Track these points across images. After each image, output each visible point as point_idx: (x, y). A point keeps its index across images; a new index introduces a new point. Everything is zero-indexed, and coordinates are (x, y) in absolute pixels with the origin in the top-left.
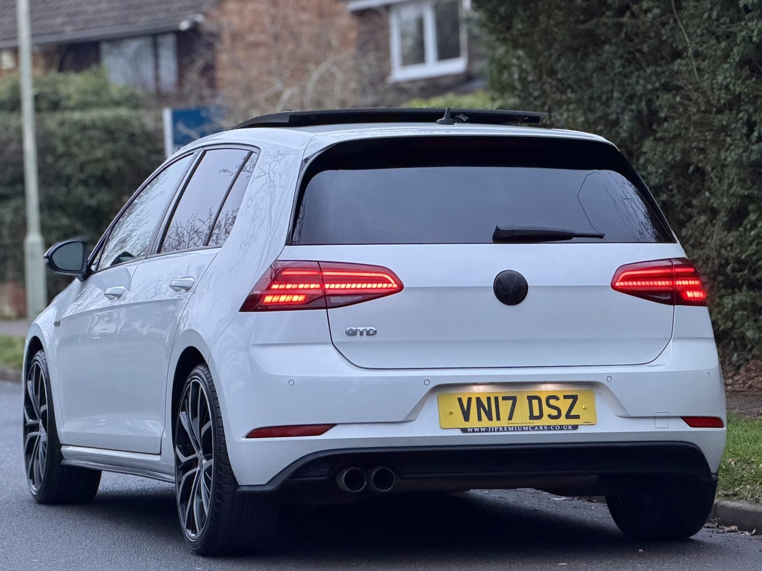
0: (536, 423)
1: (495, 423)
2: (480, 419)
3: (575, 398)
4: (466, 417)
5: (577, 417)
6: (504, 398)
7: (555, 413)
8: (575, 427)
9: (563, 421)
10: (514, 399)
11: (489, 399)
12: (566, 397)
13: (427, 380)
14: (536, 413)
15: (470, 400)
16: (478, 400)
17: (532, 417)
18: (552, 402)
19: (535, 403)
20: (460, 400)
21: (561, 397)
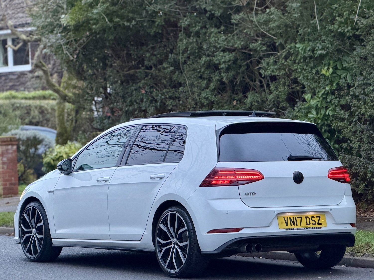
0: (309, 226)
1: (296, 227)
2: (291, 225)
3: (319, 217)
4: (287, 224)
5: (321, 224)
6: (298, 218)
7: (314, 223)
8: (321, 228)
9: (317, 226)
10: (301, 218)
11: (293, 218)
12: (317, 217)
13: (275, 211)
14: (308, 223)
15: (287, 218)
16: (290, 218)
17: (307, 224)
18: (313, 219)
19: (308, 219)
20: (284, 218)
21: (315, 217)
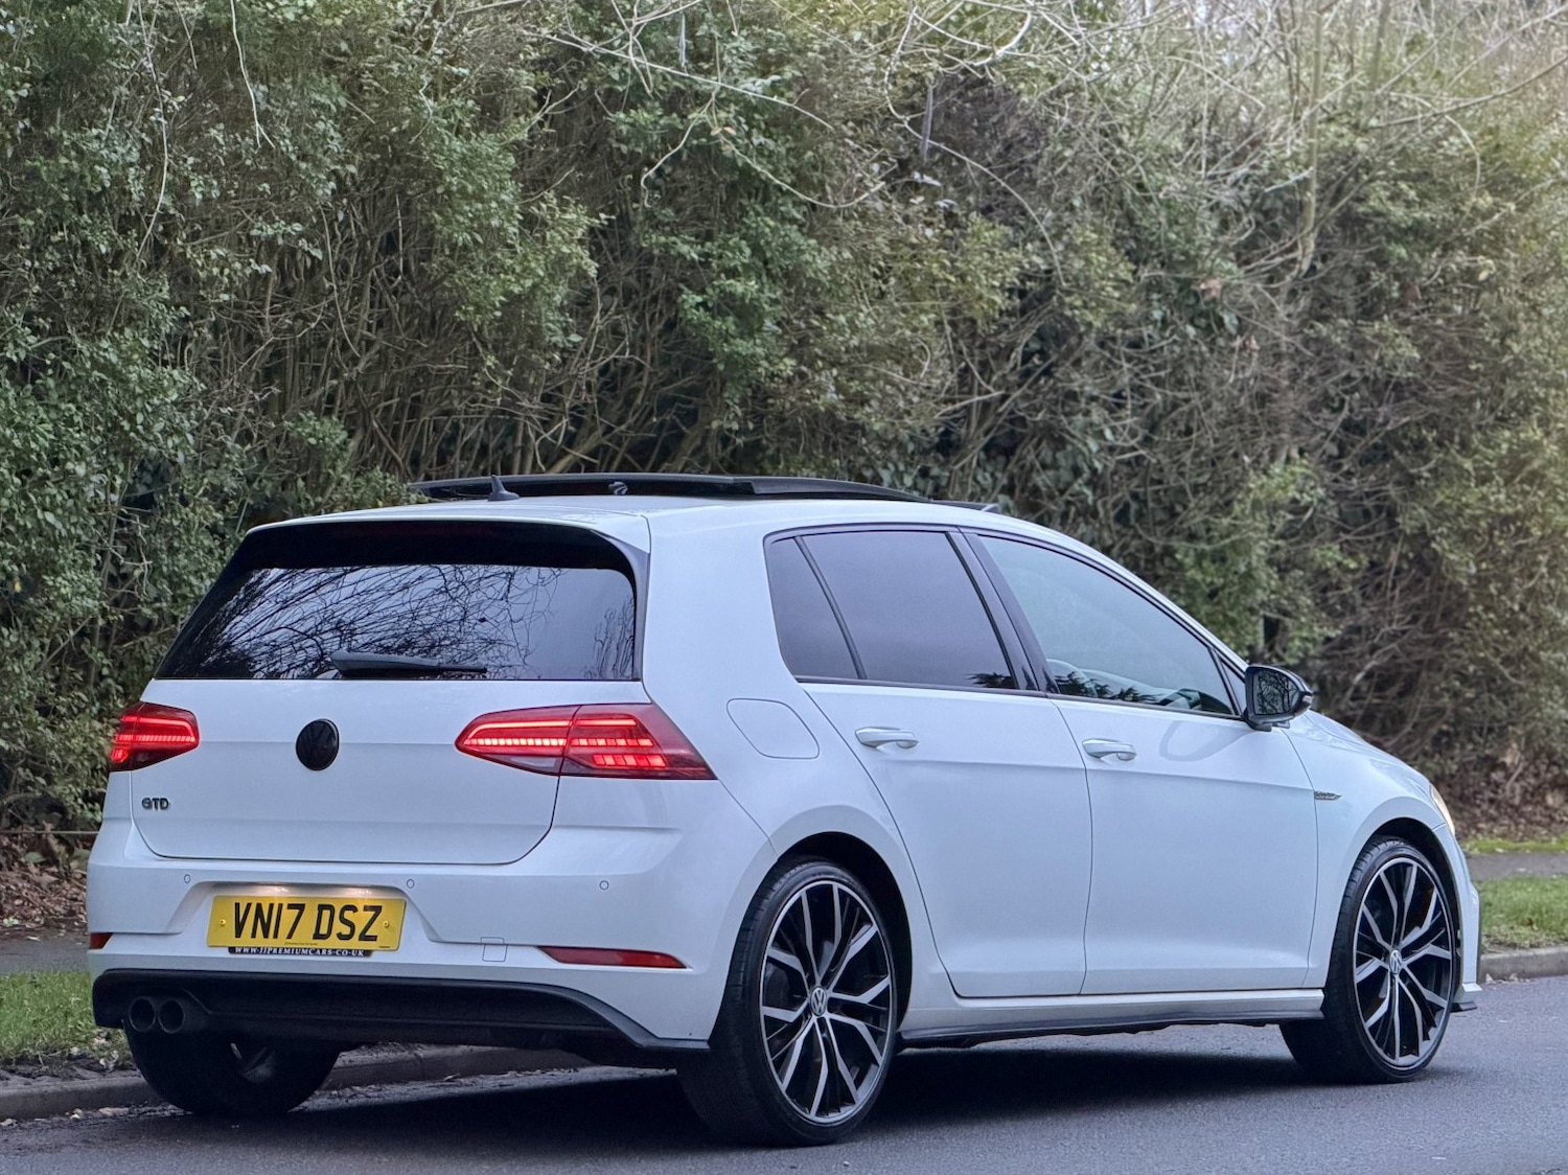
0: (321, 944)
1: (270, 942)
2: (254, 936)
3: (377, 910)
4: (238, 935)
5: (374, 938)
6: (291, 906)
7: (346, 930)
8: (367, 953)
9: (355, 943)
10: (301, 907)
11: (271, 906)
12: (366, 908)
14: (324, 930)
15: (249, 905)
16: (259, 906)
17: (317, 936)
18: (348, 915)
19: (326, 914)
20: (237, 905)
21: (360, 908)
